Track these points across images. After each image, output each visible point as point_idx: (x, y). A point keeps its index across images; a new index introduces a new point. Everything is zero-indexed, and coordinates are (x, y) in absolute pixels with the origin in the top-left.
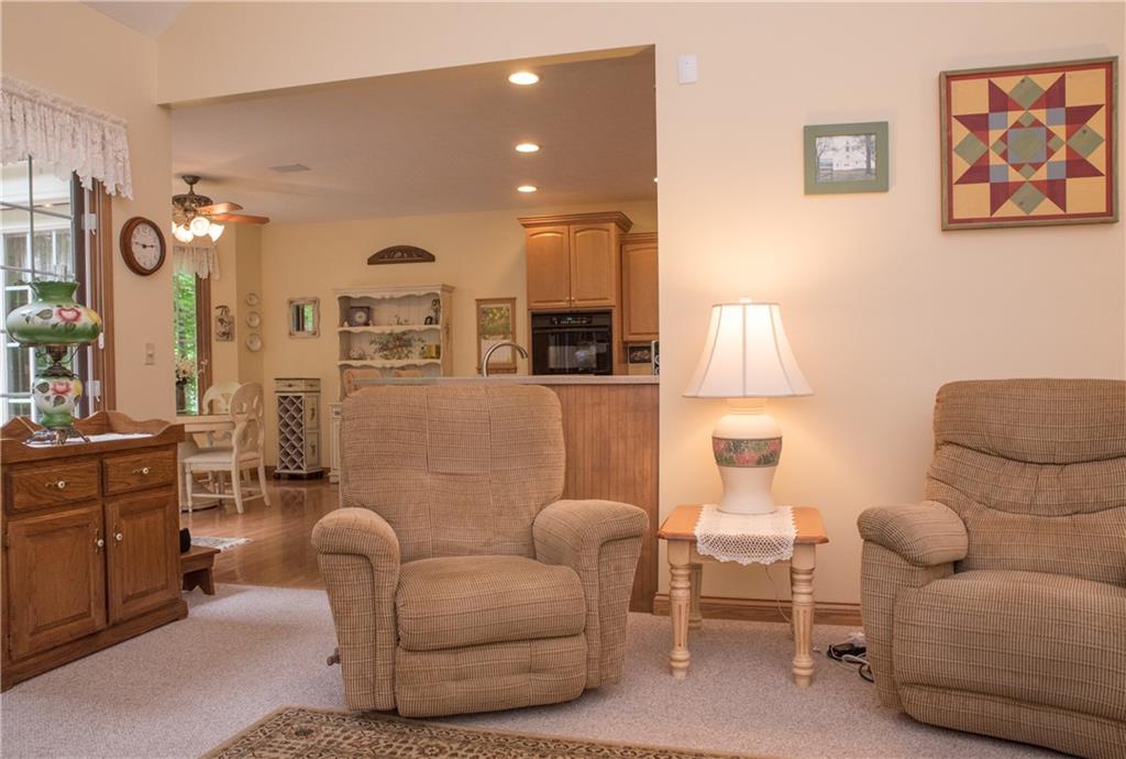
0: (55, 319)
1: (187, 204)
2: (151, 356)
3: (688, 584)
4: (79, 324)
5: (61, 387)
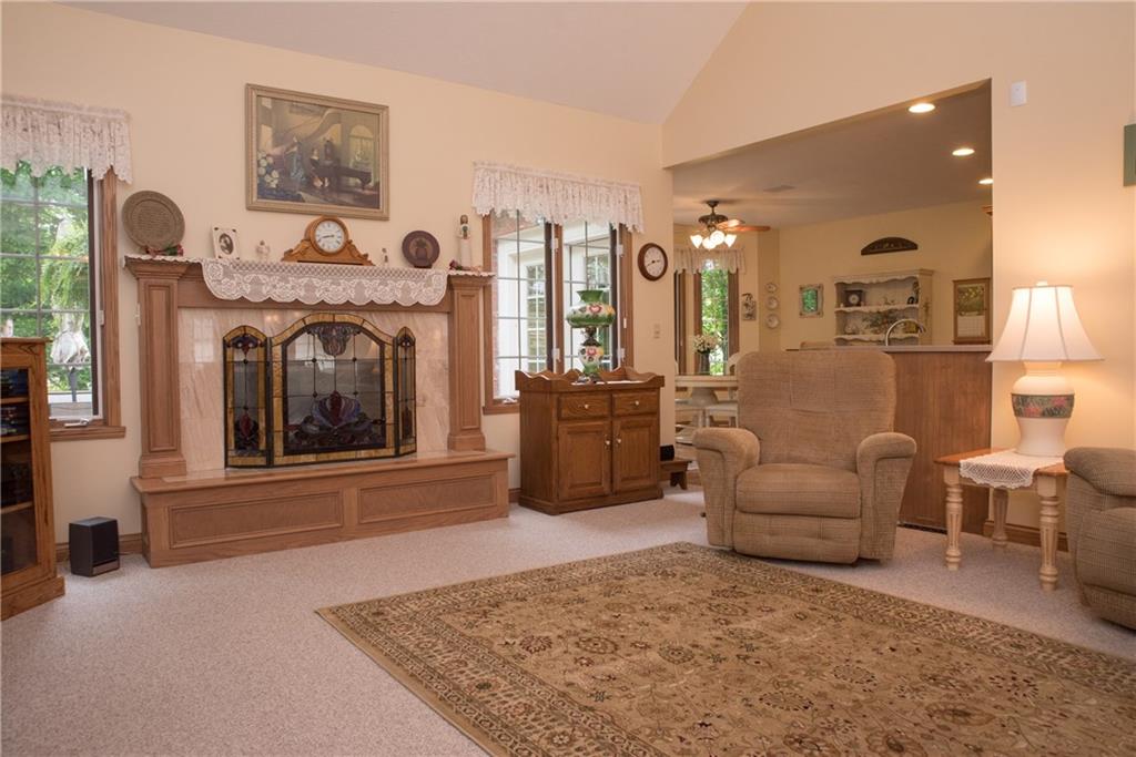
0: (588, 312)
1: (709, 222)
2: (658, 333)
3: (960, 500)
4: (600, 315)
5: (591, 352)
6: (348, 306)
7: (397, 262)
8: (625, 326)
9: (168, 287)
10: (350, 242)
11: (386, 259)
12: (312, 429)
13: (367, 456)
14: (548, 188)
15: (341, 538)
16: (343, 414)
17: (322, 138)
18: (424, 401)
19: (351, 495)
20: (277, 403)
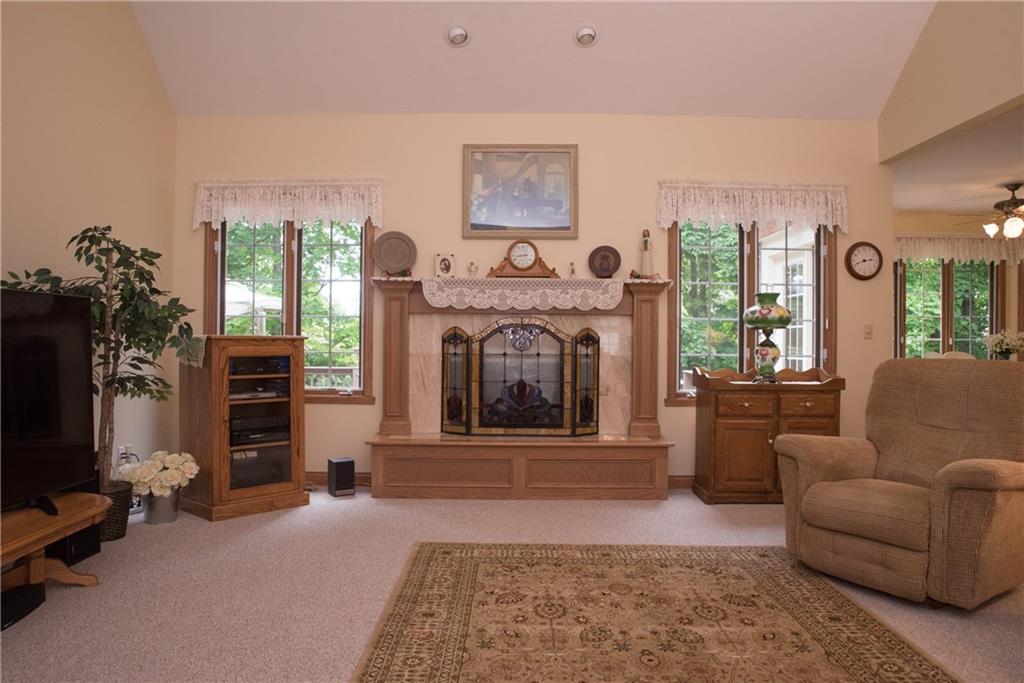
0: (758, 315)
2: (869, 333)
4: (770, 317)
5: (764, 352)
6: (534, 311)
7: (583, 273)
8: (827, 327)
9: (401, 299)
10: (540, 259)
11: (573, 272)
12: (502, 408)
13: (547, 433)
14: (734, 197)
15: (510, 497)
16: (527, 398)
17: (521, 178)
18: (608, 390)
19: (520, 463)
20: (475, 386)
